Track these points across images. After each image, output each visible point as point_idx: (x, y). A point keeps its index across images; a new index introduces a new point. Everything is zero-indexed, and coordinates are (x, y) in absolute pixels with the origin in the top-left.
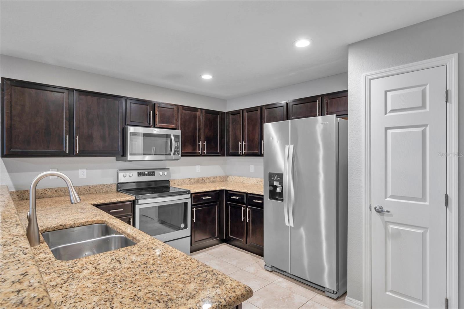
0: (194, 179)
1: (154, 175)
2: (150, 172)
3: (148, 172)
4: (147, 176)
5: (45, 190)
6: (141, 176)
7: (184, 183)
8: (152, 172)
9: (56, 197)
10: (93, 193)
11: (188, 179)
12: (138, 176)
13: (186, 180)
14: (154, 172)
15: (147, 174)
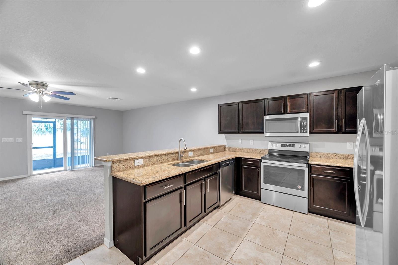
0: (342, 155)
1: (294, 147)
2: (291, 144)
3: (289, 144)
4: (287, 147)
5: (236, 148)
6: (283, 146)
7: (328, 156)
8: (292, 144)
9: (240, 152)
10: (256, 153)
11: (334, 154)
12: (281, 146)
13: (331, 154)
14: (294, 145)
15: (288, 146)
